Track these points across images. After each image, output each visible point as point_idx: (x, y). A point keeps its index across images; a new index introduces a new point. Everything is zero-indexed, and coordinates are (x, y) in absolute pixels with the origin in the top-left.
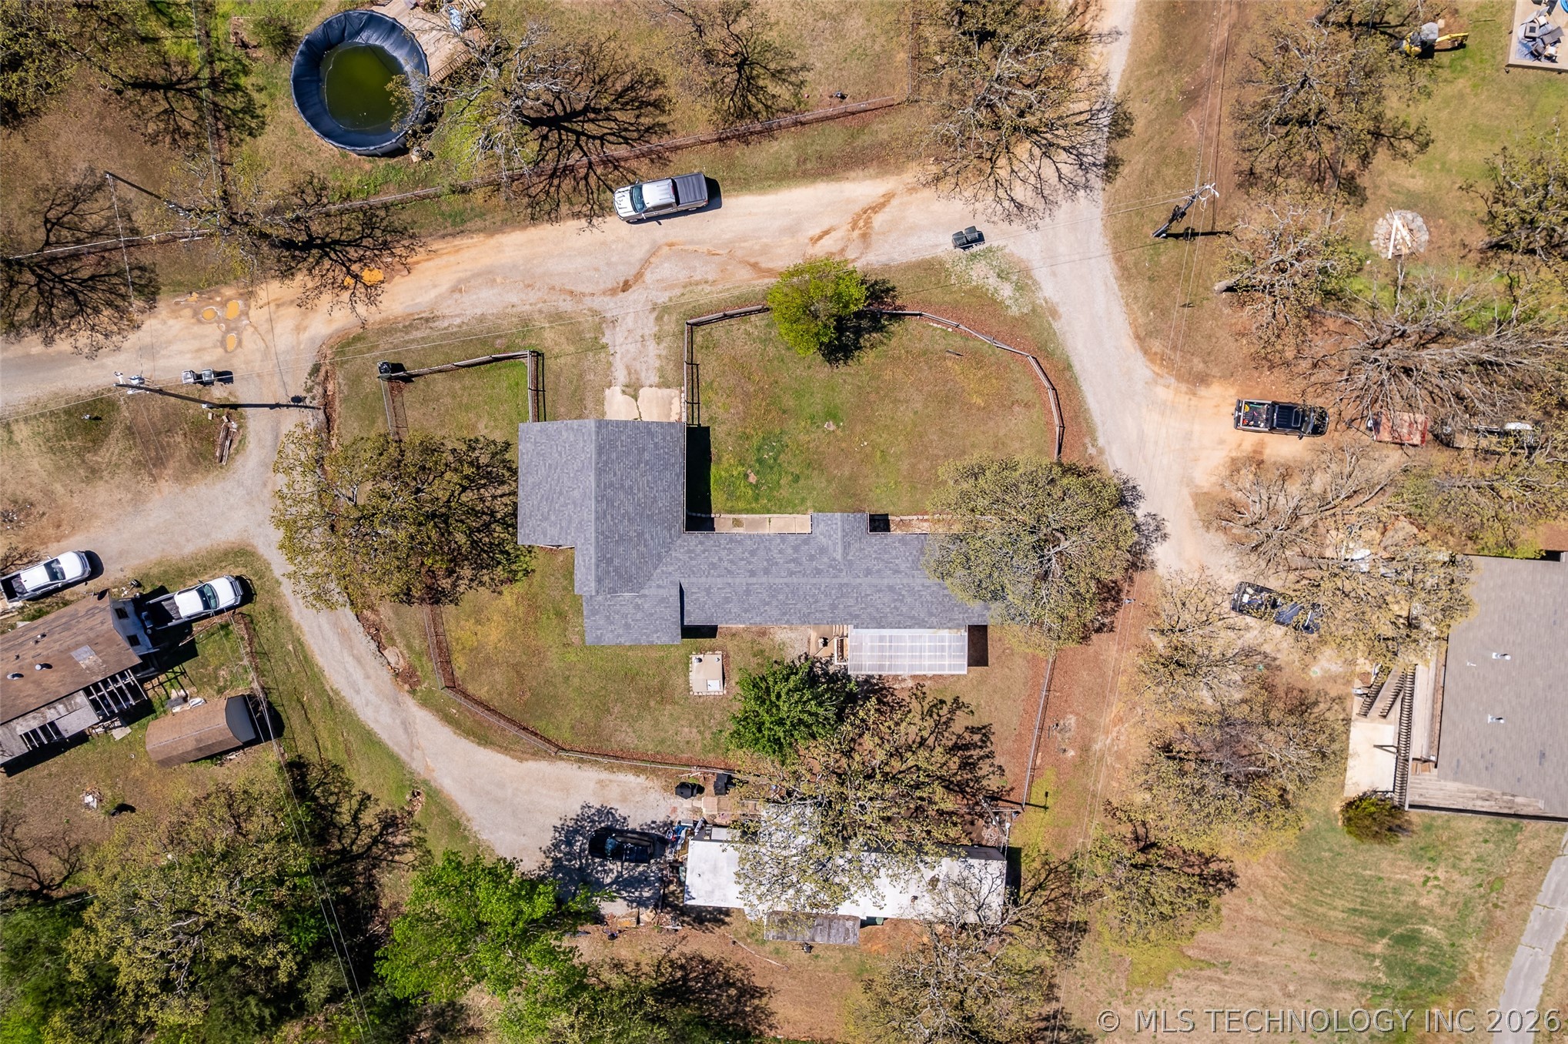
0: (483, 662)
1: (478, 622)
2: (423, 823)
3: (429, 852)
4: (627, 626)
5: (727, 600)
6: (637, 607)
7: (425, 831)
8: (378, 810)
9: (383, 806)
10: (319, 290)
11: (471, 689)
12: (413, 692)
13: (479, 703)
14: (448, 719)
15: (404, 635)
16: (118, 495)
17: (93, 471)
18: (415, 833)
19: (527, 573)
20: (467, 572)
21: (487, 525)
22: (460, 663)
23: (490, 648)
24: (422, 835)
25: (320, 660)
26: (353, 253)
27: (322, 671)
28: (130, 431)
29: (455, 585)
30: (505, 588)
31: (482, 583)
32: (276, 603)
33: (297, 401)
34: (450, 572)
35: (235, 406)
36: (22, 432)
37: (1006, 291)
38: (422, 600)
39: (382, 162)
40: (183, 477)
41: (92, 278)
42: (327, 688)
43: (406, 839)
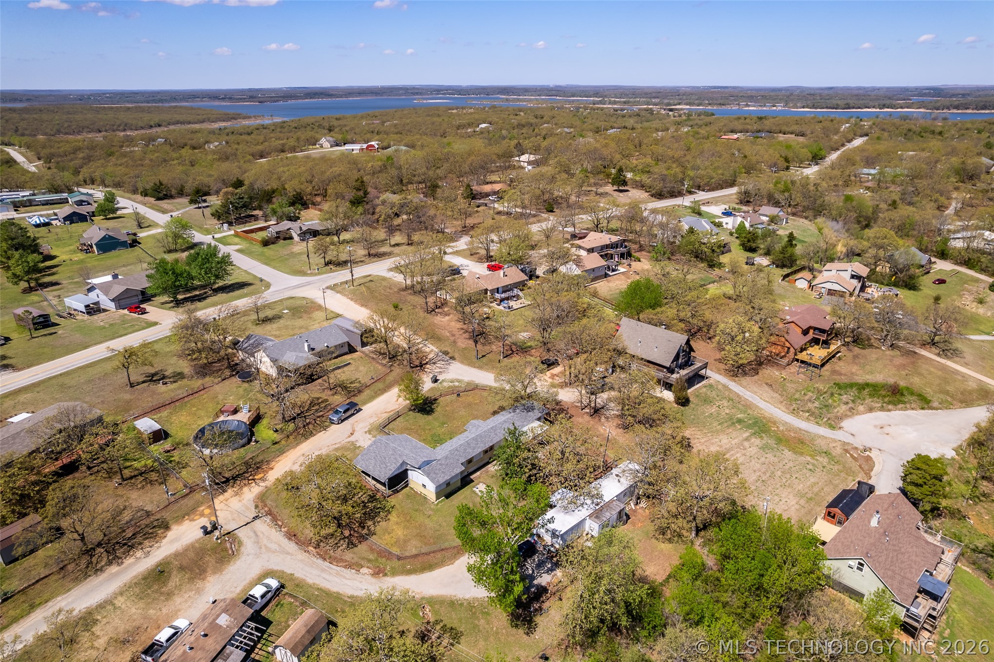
0: (403, 543)
1: (389, 534)
2: (437, 618)
3: (452, 628)
4: (443, 472)
5: (465, 450)
6: (441, 464)
7: (442, 621)
8: (412, 634)
9: (413, 631)
10: (241, 488)
11: (407, 554)
12: (385, 575)
13: (416, 556)
14: (409, 572)
15: (363, 559)
16: (186, 596)
17: (168, 594)
18: (438, 627)
19: (393, 507)
20: (370, 523)
21: (364, 506)
22: (396, 551)
23: (402, 537)
24: (442, 624)
25: (334, 589)
26: (246, 475)
27: (338, 593)
28: (182, 568)
29: (369, 530)
30: (389, 517)
31: (379, 522)
32: (296, 582)
33: (256, 518)
34: (363, 528)
35: (229, 533)
36: (120, 601)
37: (457, 384)
38: (360, 542)
39: (242, 450)
40: (217, 570)
41: (134, 535)
42: (346, 599)
43: (437, 635)
